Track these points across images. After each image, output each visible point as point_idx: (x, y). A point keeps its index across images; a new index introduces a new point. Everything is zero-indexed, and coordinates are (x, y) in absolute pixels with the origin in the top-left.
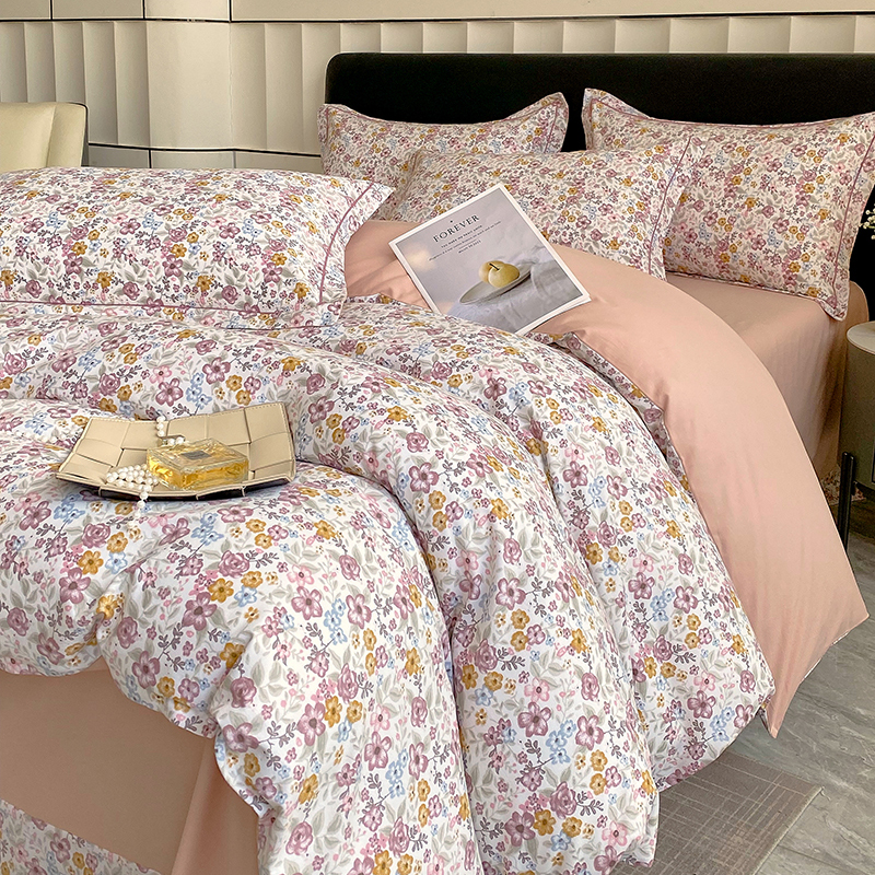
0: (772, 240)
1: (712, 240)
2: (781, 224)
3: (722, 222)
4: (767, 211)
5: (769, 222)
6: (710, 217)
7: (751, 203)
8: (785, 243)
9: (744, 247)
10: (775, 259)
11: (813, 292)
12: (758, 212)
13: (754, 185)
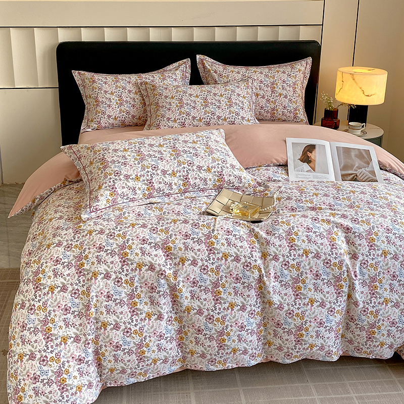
0: (289, 106)
1: (269, 108)
2: (290, 100)
3: (272, 102)
4: (286, 97)
5: (287, 100)
6: (268, 101)
7: (280, 95)
8: (292, 106)
9: (280, 110)
10: (290, 112)
11: (302, 120)
12: (283, 97)
13: (280, 89)
